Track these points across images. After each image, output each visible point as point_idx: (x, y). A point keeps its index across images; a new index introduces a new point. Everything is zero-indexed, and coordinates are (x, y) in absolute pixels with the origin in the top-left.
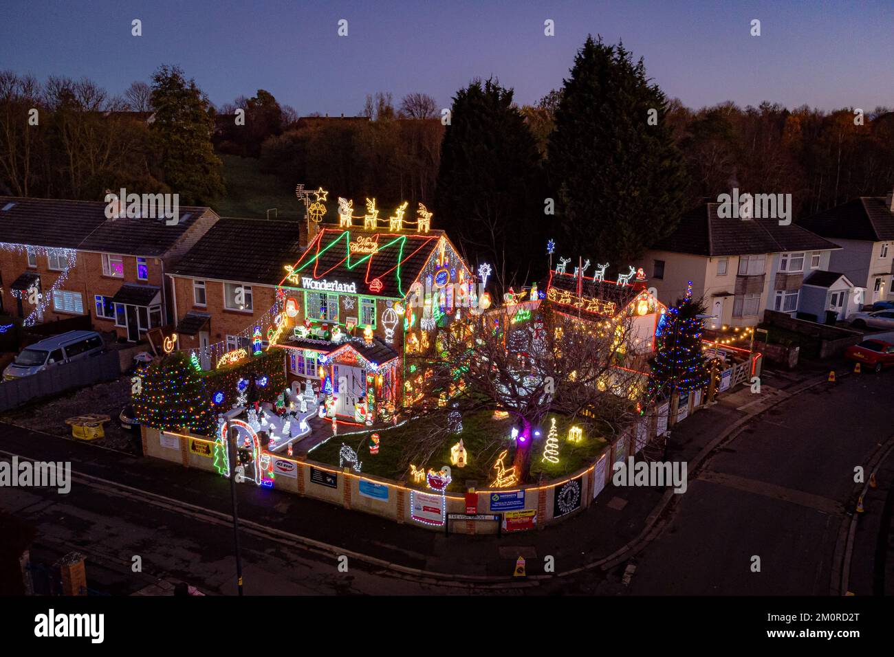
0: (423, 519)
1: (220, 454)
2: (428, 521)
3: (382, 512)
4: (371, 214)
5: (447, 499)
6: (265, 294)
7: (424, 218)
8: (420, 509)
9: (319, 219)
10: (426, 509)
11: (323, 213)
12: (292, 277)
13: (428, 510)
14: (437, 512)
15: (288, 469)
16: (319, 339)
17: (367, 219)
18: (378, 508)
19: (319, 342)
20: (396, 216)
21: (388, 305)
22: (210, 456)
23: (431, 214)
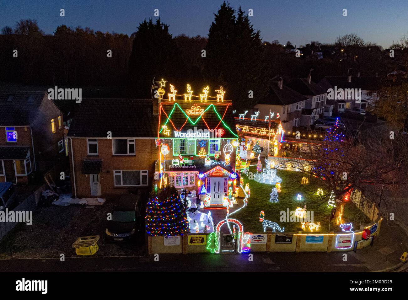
0: (342, 247)
1: (213, 241)
2: (344, 247)
3: (318, 249)
4: (189, 93)
5: (355, 234)
6: (145, 143)
7: (220, 94)
8: (341, 243)
9: (162, 97)
10: (344, 242)
11: (164, 94)
12: (166, 132)
13: (345, 242)
14: (349, 242)
15: (260, 239)
16: (189, 165)
17: (186, 96)
18: (316, 247)
19: (190, 167)
20: (204, 93)
21: (227, 142)
22: (204, 244)
23: (225, 92)
